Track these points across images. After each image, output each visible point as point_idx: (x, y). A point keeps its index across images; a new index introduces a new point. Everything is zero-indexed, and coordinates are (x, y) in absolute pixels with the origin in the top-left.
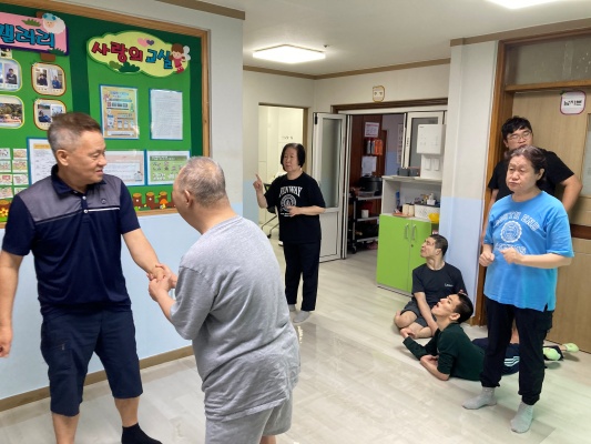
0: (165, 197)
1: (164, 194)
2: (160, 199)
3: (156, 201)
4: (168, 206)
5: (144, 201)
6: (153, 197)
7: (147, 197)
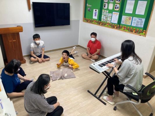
0: (135, 30)
1: (135, 29)
2: (134, 30)
3: (133, 30)
4: (135, 32)
5: (130, 29)
6: (132, 29)
7: (131, 29)
